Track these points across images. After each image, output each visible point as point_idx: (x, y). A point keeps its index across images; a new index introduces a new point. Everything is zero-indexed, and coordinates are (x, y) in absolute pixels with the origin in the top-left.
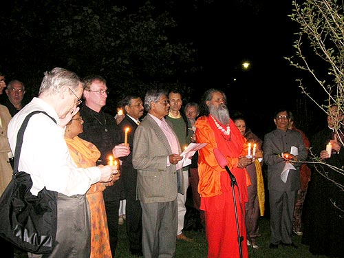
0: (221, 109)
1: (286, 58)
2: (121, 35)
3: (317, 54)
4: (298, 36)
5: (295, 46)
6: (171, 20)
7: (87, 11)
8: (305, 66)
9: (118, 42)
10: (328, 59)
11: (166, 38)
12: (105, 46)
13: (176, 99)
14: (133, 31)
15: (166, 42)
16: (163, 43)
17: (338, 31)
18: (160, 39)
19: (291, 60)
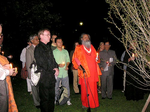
0: (87, 42)
1: (105, 19)
2: (28, 11)
3: (116, 17)
5: (109, 14)
6: (50, 4)
8: (113, 22)
9: (27, 13)
10: (121, 19)
11: (48, 12)
12: (21, 16)
14: (34, 9)
16: (47, 14)
17: (126, 7)
18: (45, 12)
19: (107, 19)
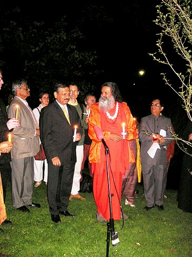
1: (150, 54)
2: (40, 44)
3: (178, 53)
4: (160, 36)
5: (158, 44)
6: (78, 33)
7: (13, 23)
8: (166, 61)
9: (37, 49)
10: (185, 57)
11: (75, 47)
13: (74, 90)
15: (75, 49)
18: (70, 47)
19: (154, 55)
